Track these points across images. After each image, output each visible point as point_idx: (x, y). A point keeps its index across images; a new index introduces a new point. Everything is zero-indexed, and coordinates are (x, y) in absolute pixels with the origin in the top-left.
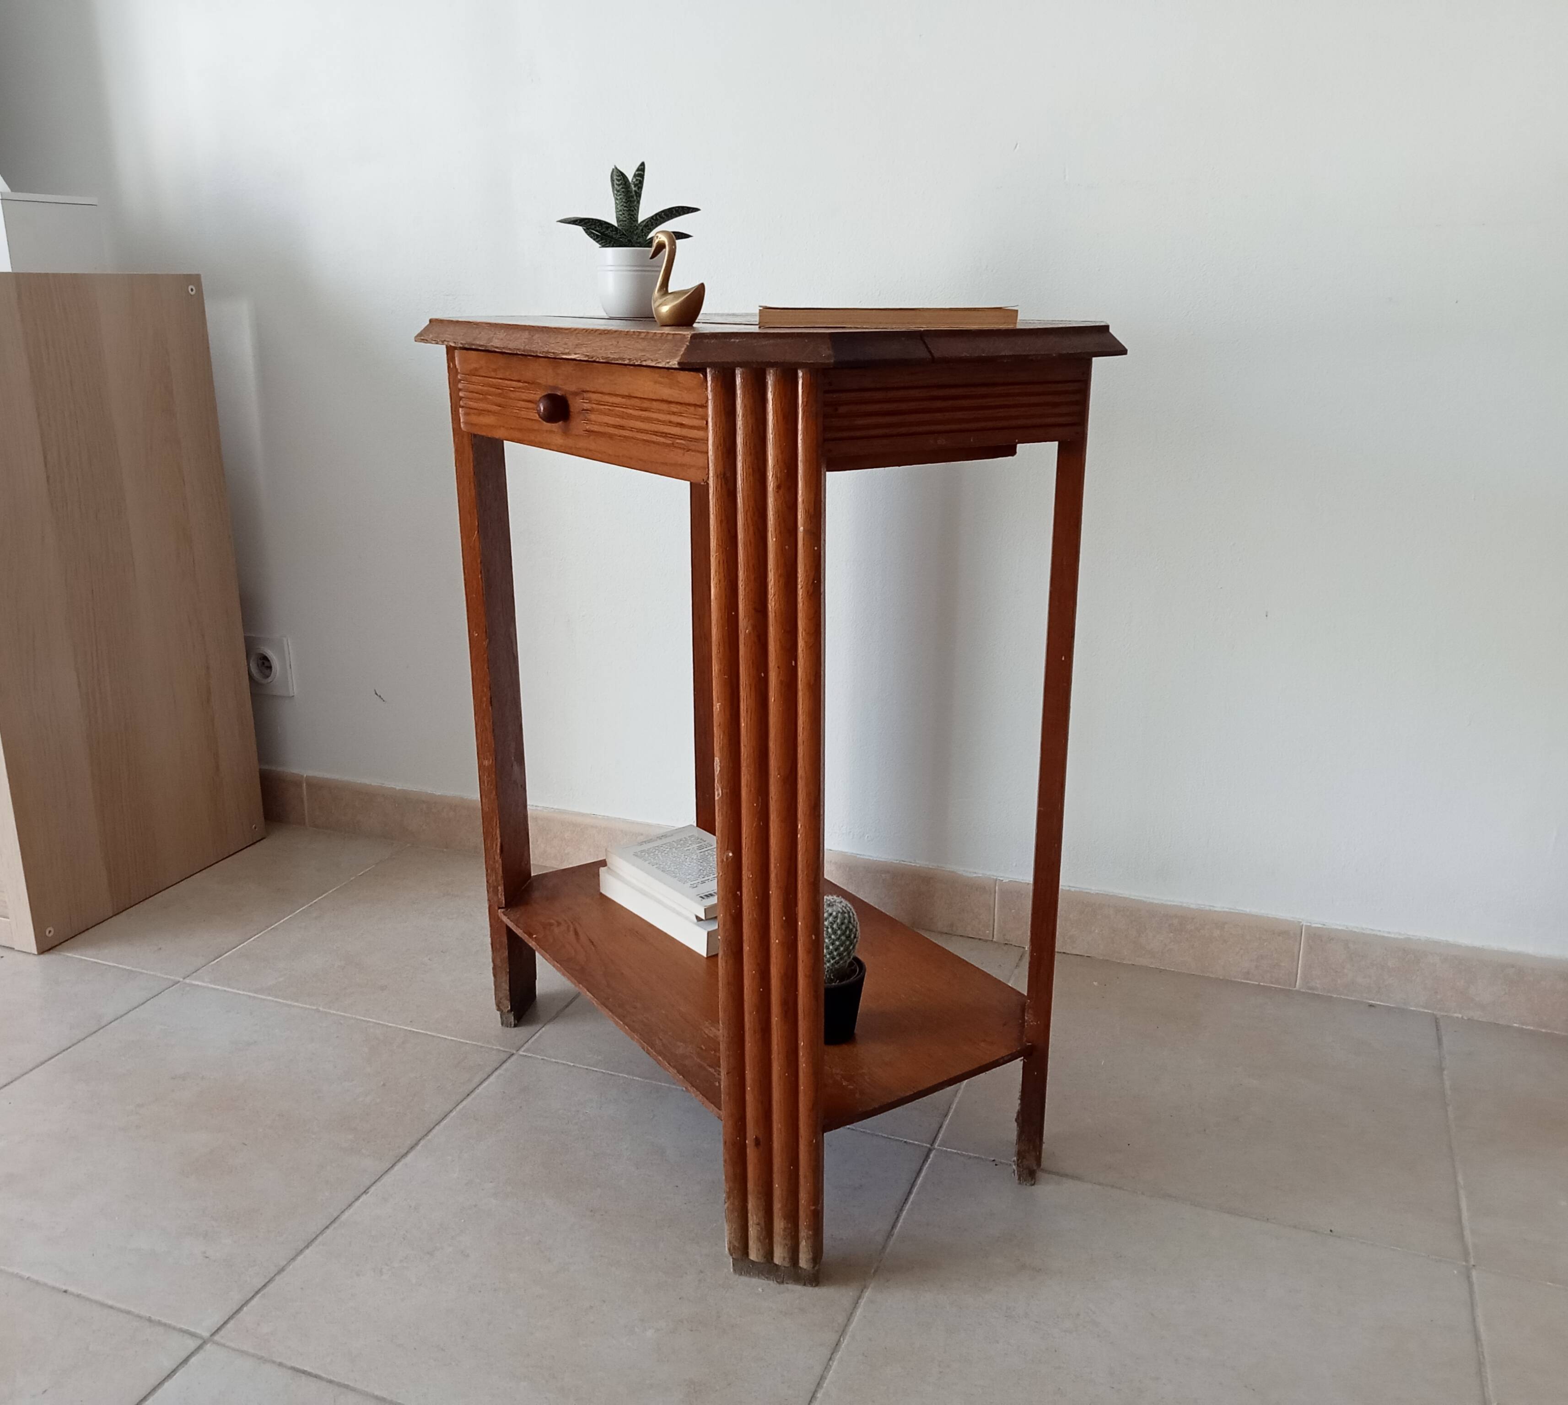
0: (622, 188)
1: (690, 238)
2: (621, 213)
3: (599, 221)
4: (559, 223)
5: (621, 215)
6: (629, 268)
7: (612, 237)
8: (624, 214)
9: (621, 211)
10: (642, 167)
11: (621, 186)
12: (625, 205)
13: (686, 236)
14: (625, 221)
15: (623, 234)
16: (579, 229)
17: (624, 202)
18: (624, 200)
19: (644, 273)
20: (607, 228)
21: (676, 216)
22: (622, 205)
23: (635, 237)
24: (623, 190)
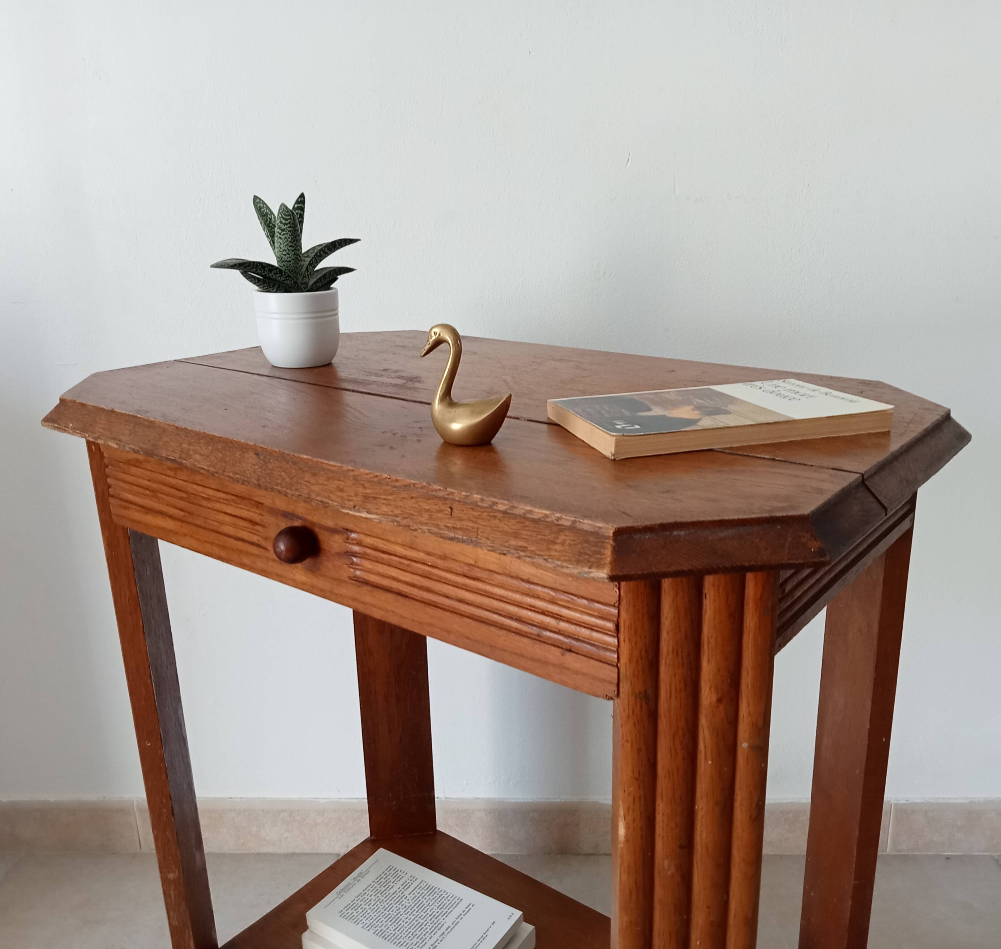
0: (289, 227)
1: (354, 272)
2: (285, 253)
3: (261, 264)
4: (212, 269)
5: (285, 255)
6: (305, 316)
7: (275, 280)
8: (288, 254)
9: (285, 250)
10: (302, 199)
11: (289, 225)
12: (290, 244)
13: (348, 270)
14: (290, 261)
15: (288, 276)
16: (237, 273)
17: (290, 242)
18: (289, 240)
19: (320, 320)
20: (270, 271)
21: (338, 249)
22: (288, 245)
23: (300, 278)
24: (289, 229)
